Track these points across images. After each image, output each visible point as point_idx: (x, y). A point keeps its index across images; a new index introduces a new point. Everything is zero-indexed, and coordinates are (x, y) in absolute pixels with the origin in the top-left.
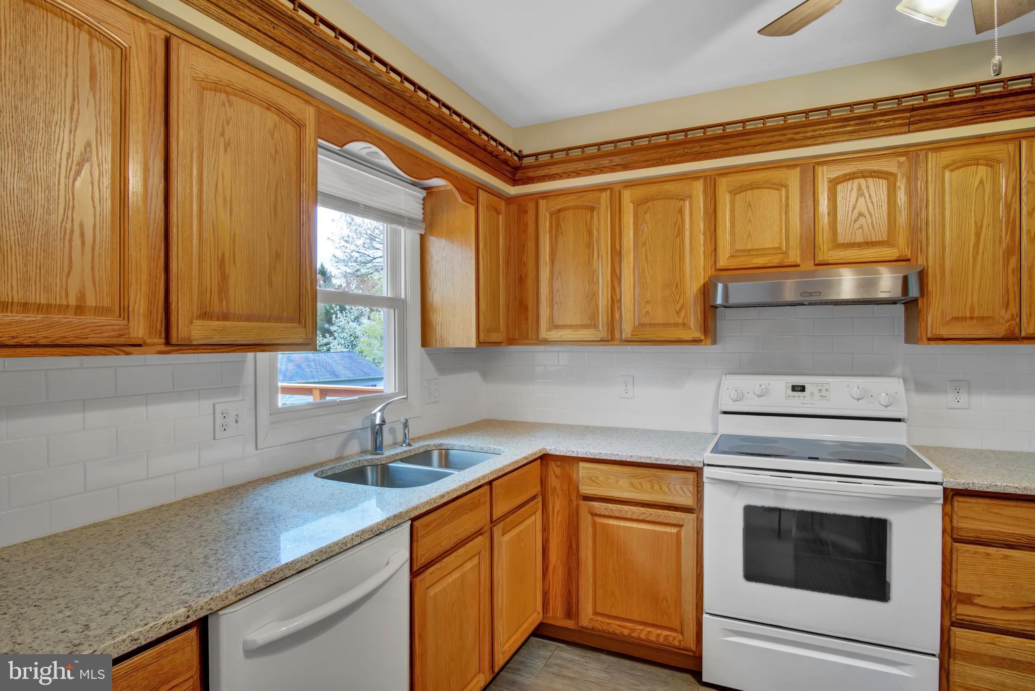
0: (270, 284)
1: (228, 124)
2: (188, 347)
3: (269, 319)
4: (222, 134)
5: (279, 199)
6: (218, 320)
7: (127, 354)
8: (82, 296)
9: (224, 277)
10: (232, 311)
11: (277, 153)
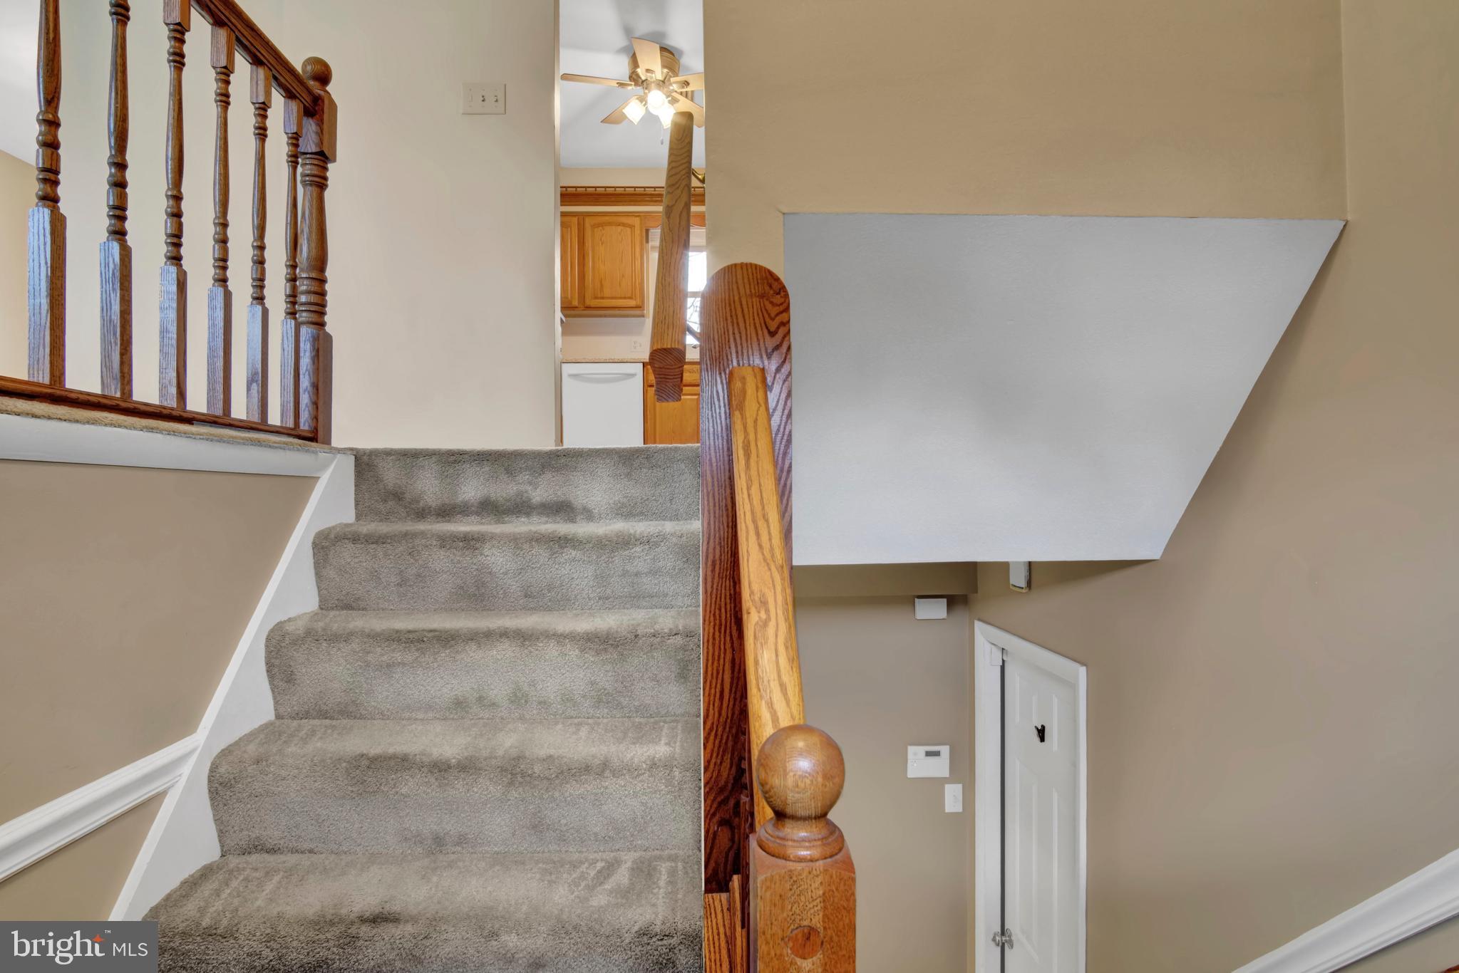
0: (620, 286)
1: (602, 236)
2: (589, 307)
3: (620, 298)
5: (623, 255)
9: (602, 285)
10: (605, 296)
11: (622, 240)
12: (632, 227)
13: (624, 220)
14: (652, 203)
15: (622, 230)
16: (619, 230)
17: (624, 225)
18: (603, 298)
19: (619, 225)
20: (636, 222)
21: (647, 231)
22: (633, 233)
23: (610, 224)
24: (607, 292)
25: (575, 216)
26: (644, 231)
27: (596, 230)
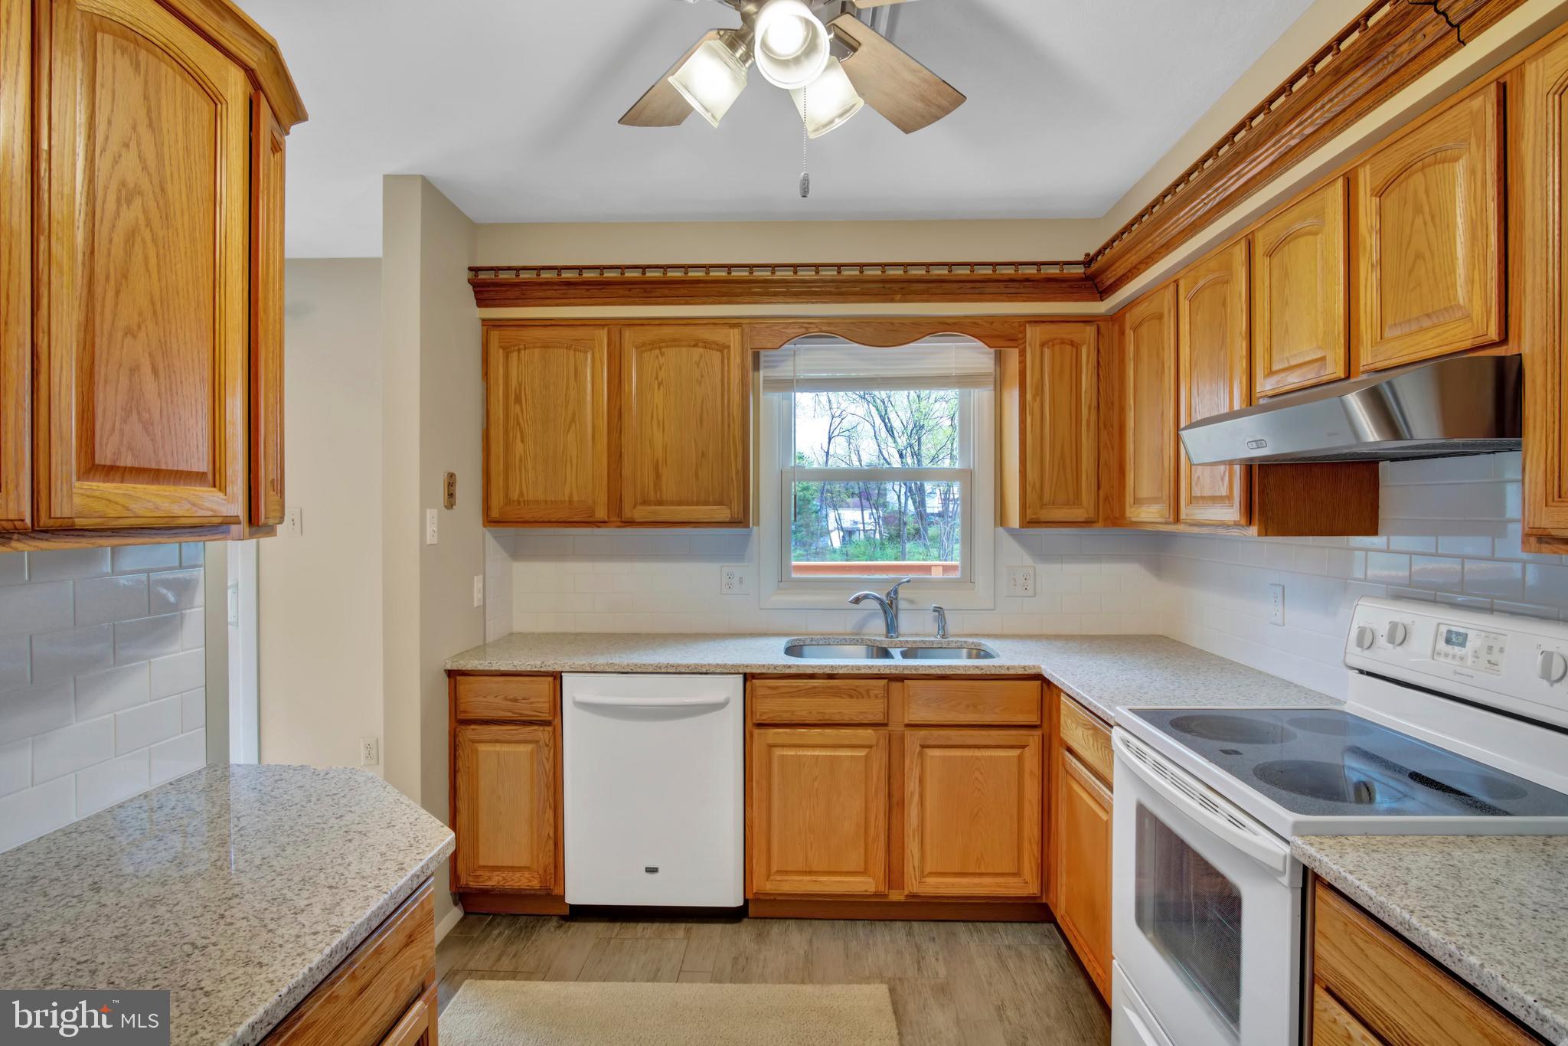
0: (697, 477)
1: (661, 369)
2: (630, 523)
3: (697, 504)
4: (657, 378)
5: (705, 410)
6: (655, 505)
7: (599, 527)
8: (571, 496)
9: (658, 476)
10: (664, 498)
11: (702, 376)
12: (723, 348)
13: (706, 334)
14: (765, 299)
15: (701, 357)
16: (696, 358)
17: (707, 345)
18: (660, 503)
19: (695, 346)
20: (733, 337)
21: (756, 356)
22: (725, 360)
23: (676, 342)
24: (669, 489)
25: (604, 326)
26: (750, 352)
27: (646, 355)
